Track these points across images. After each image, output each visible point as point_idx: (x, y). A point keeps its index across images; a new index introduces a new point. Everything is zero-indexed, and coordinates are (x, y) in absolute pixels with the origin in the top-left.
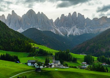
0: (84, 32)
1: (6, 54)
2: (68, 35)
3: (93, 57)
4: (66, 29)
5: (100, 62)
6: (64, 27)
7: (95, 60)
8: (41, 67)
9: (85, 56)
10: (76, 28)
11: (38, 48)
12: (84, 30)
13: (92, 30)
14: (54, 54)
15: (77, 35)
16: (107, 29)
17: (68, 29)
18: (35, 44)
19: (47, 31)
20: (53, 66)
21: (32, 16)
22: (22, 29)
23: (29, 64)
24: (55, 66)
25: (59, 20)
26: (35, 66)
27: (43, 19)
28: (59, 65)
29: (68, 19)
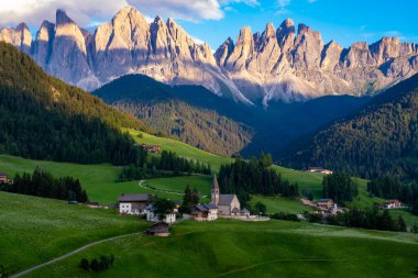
0: (321, 90)
1: (36, 172)
2: (265, 102)
3: (353, 178)
6: (250, 72)
7: (360, 189)
8: (171, 219)
9: (328, 178)
10: (294, 77)
13: (347, 84)
15: (297, 99)
18: (145, 135)
20: (213, 215)
21: (133, 32)
22: (96, 79)
23: (125, 208)
24: (220, 213)
25: (231, 48)
26: (145, 217)
27: (172, 42)
28: (235, 211)
29: (264, 45)
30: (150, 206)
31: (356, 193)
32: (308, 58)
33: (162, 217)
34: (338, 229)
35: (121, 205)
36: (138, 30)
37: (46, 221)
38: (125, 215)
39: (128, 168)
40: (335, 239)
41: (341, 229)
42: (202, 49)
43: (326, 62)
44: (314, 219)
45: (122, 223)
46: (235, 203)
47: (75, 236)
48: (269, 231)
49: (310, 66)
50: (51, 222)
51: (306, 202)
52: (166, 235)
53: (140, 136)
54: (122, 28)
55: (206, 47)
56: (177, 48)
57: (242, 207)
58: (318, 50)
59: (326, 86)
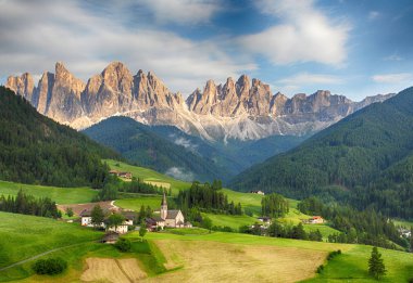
0: (270, 131)
2: (225, 140)
3: (285, 199)
4: (219, 122)
6: (214, 115)
8: (123, 229)
10: (249, 121)
12: (271, 124)
13: (290, 126)
15: (251, 138)
17: (227, 121)
21: (120, 81)
23: (86, 221)
24: (167, 225)
25: (199, 97)
27: (152, 91)
29: (225, 95)
32: (260, 105)
35: (83, 219)
36: (124, 81)
38: (85, 227)
42: (176, 97)
43: (274, 109)
46: (180, 217)
49: (261, 112)
52: (113, 242)
54: (111, 77)
55: (179, 96)
56: (155, 95)
57: (185, 221)
58: (268, 99)
59: (274, 128)
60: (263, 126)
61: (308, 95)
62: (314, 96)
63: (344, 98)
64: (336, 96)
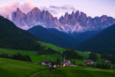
0: (87, 29)
2: (72, 33)
3: (97, 54)
4: (70, 27)
5: (103, 59)
6: (68, 24)
7: (98, 57)
8: (55, 66)
9: (90, 54)
10: (79, 26)
11: (46, 47)
12: (87, 27)
13: (93, 28)
14: (62, 52)
15: (80, 32)
16: (107, 26)
17: (72, 26)
18: (43, 43)
19: (52, 28)
20: (64, 65)
22: (28, 26)
23: (43, 64)
24: (66, 65)
25: (63, 19)
26: (48, 66)
27: (47, 16)
28: (69, 64)
29: (71, 17)
30: (50, 63)
31: (97, 58)
32: (83, 21)
33: (53, 66)
34: (95, 69)
36: (38, 14)
37: (26, 67)
39: (40, 52)
40: (94, 71)
41: (96, 69)
43: (88, 22)
44: (89, 66)
45: (43, 67)
47: (33, 71)
48: (78, 69)
49: (83, 23)
50: (27, 68)
51: (85, 60)
52: (54, 70)
53: (41, 43)
54: (34, 13)
56: (49, 18)
58: (86, 18)
59: (88, 28)
60: (84, 28)
61: (99, 17)
62: (101, 17)
63: (112, 17)
64: (109, 17)
